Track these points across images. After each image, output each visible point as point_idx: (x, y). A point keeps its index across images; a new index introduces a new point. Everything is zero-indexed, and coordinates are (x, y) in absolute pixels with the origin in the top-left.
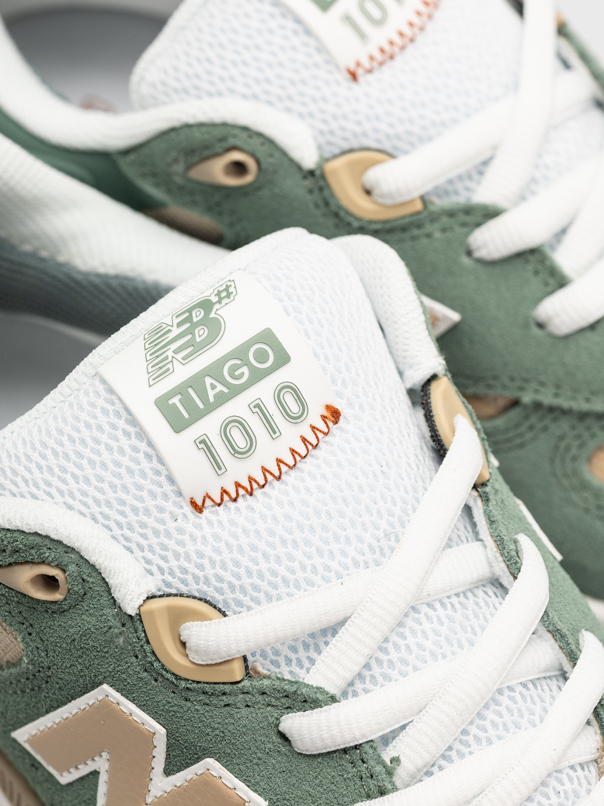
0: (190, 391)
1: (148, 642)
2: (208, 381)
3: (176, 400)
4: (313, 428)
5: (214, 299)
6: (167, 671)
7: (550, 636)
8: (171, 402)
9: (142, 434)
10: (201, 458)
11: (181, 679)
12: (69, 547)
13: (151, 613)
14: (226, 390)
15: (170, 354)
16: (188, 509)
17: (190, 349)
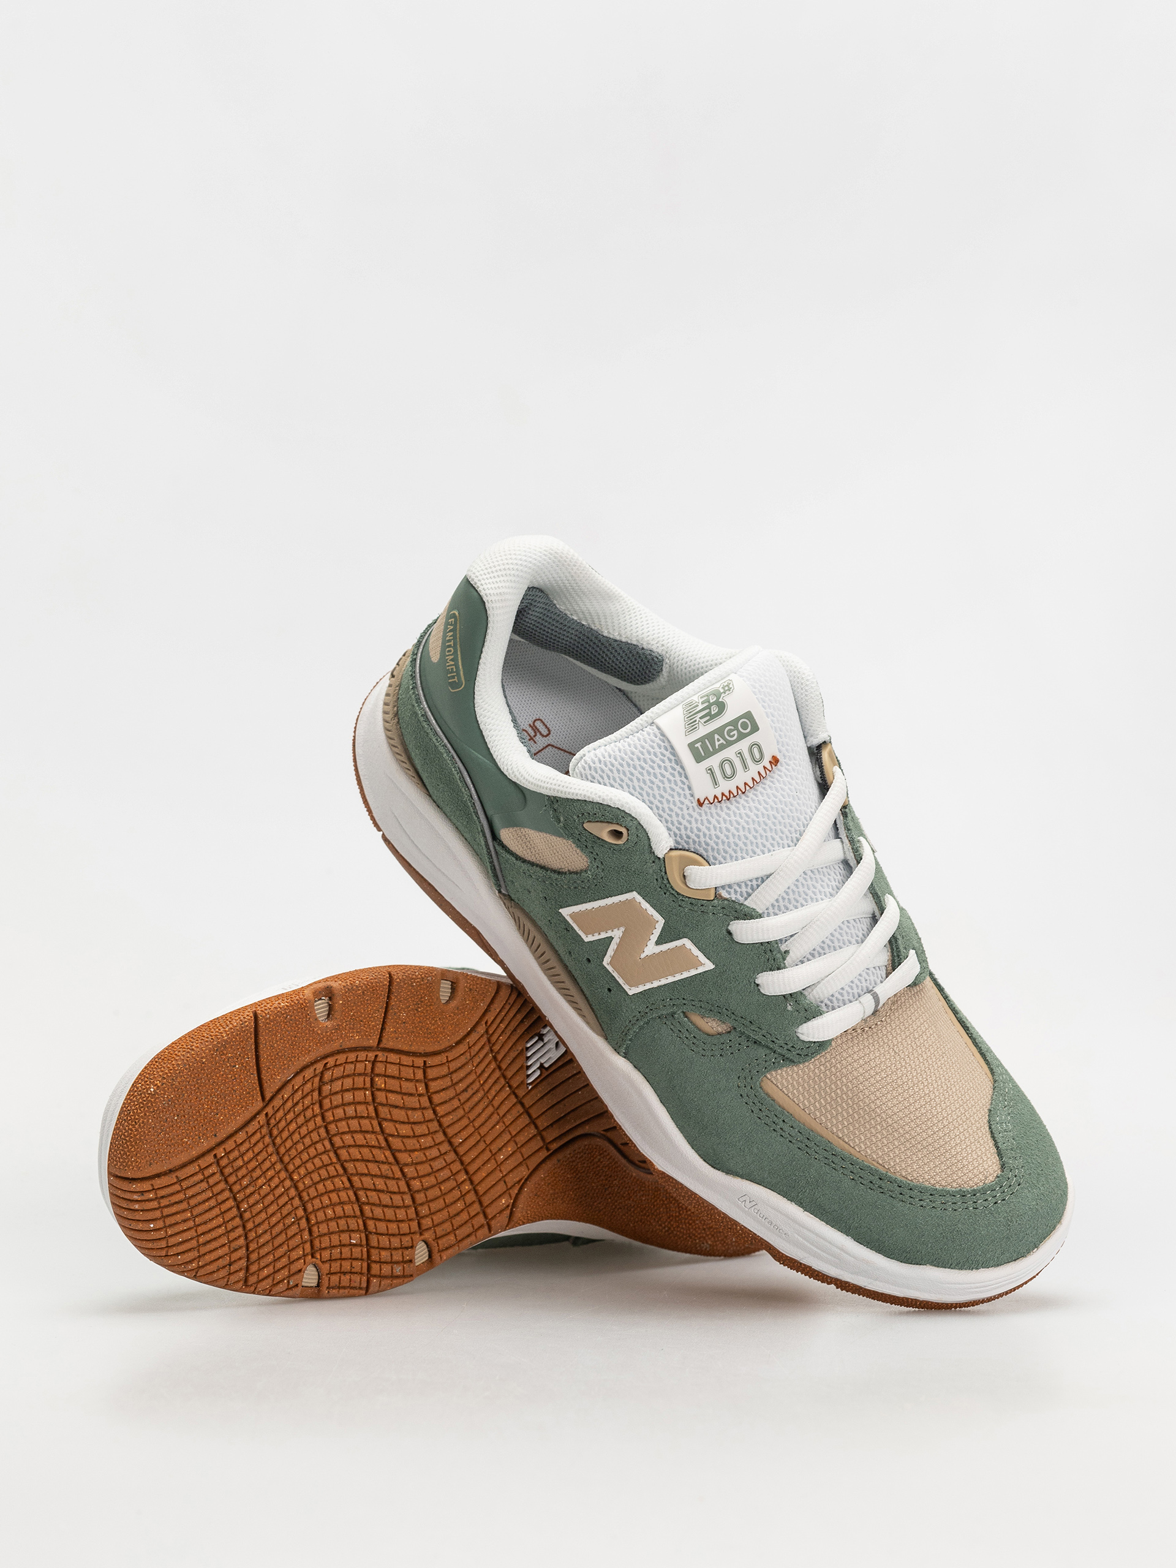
0: (706, 740)
1: (666, 873)
2: (716, 736)
3: (698, 745)
4: (765, 767)
5: (722, 691)
6: (673, 889)
7: (871, 895)
8: (696, 746)
9: (678, 762)
10: (708, 777)
11: (680, 894)
12: (634, 818)
13: (671, 857)
14: (725, 743)
15: (697, 719)
16: (695, 804)
17: (708, 718)
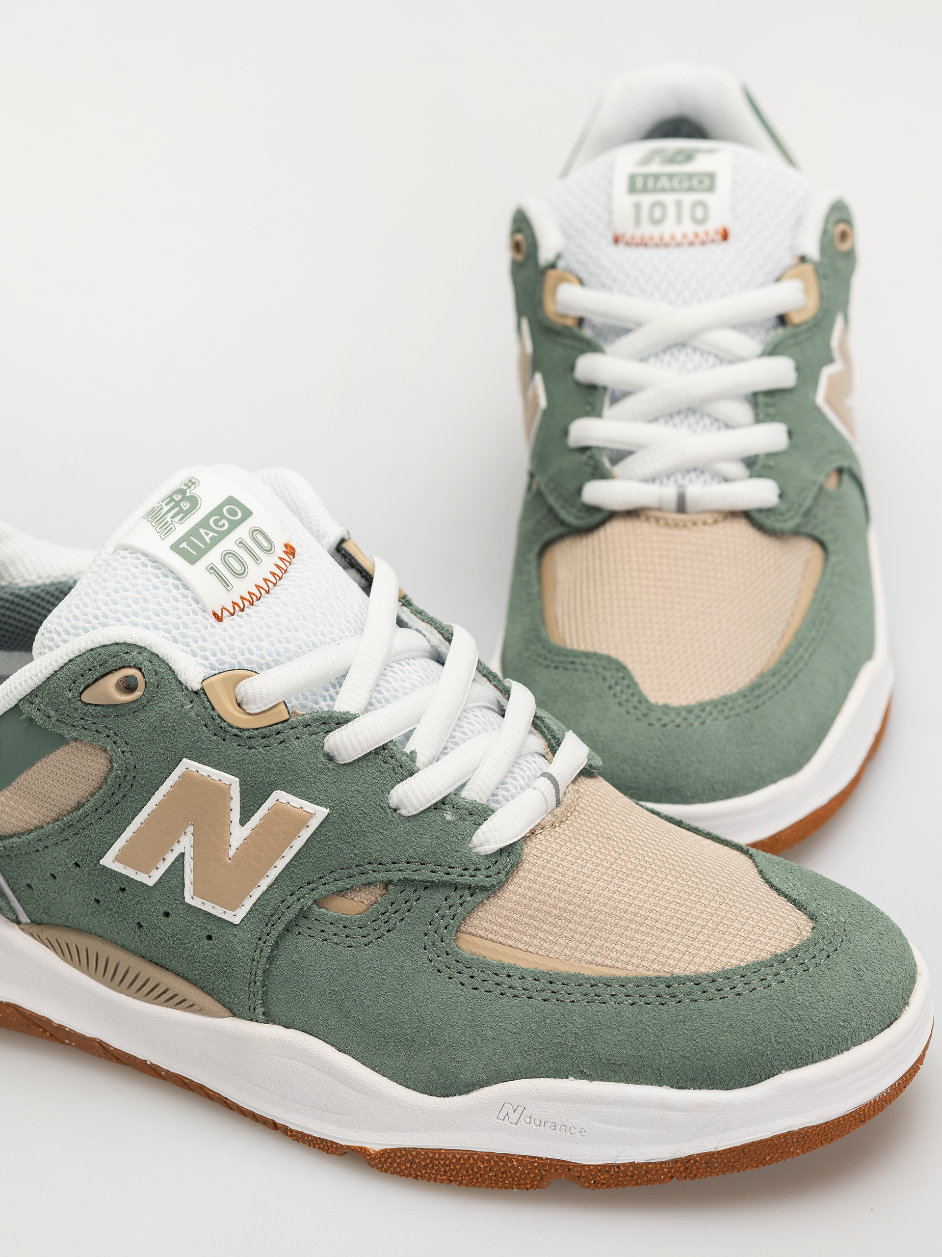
0: (191, 538)
1: (213, 709)
2: (202, 531)
3: (184, 545)
5: (185, 487)
6: (232, 727)
7: (485, 679)
8: (181, 546)
9: (168, 572)
10: (213, 579)
12: (142, 647)
13: (211, 684)
14: (216, 535)
15: (168, 519)
16: (213, 620)
17: (182, 515)
